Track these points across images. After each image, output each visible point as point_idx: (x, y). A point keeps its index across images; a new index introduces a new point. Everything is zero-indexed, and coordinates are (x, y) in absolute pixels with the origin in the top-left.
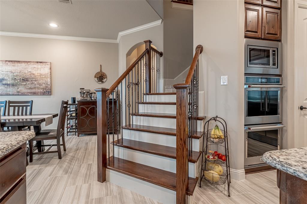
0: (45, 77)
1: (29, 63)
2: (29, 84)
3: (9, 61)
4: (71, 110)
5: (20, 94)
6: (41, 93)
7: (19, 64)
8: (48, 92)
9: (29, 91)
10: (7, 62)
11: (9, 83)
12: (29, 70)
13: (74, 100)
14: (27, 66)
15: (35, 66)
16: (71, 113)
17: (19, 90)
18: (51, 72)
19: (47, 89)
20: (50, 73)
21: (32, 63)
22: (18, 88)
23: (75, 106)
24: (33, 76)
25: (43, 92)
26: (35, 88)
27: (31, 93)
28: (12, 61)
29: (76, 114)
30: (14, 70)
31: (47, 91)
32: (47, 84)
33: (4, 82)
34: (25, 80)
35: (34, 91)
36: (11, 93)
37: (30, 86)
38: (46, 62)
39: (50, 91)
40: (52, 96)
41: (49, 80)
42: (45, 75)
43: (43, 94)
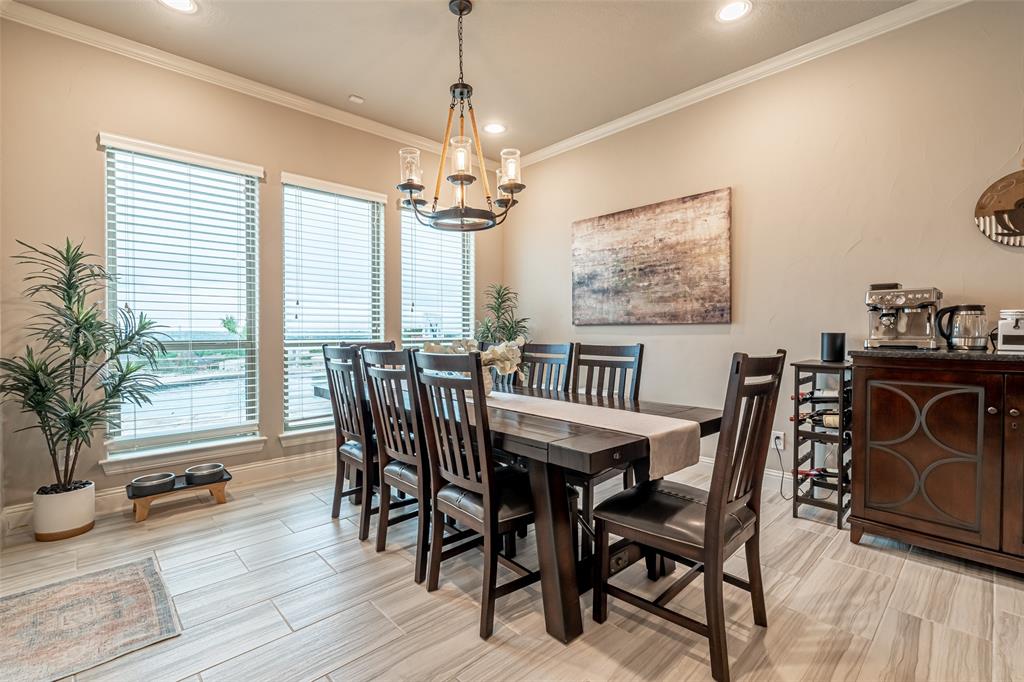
0: (709, 253)
1: (658, 210)
2: (657, 285)
3: (607, 217)
4: (817, 394)
5: (633, 319)
6: (693, 313)
7: (631, 221)
8: (720, 311)
9: (659, 308)
10: (603, 221)
11: (606, 286)
12: (658, 236)
13: (835, 345)
14: (652, 221)
15: (677, 216)
16: (819, 407)
17: (630, 307)
18: (730, 229)
19: (716, 297)
20: (726, 235)
21: (667, 208)
22: (628, 301)
23: (838, 376)
24: (669, 254)
25: (703, 310)
26: (675, 297)
27: (663, 315)
28: (613, 215)
30: (619, 243)
31: (715, 309)
32: (716, 279)
33: (597, 285)
34: (647, 271)
35: (670, 307)
36: (611, 318)
37: (660, 291)
38: (714, 192)
39: (726, 305)
40: (733, 327)
41: (723, 260)
42: (710, 242)
43: (703, 318)
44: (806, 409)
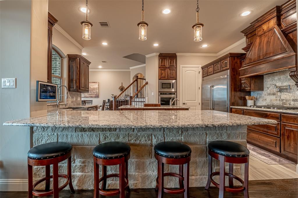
2: (89, 93)
4: (107, 105)
6: (94, 96)
8: (97, 96)
9: (89, 96)
12: (90, 86)
13: (109, 100)
15: (92, 84)
17: (85, 95)
18: (98, 87)
23: (109, 103)
24: (91, 89)
26: (92, 94)
27: (90, 97)
29: (110, 107)
32: (97, 93)
35: (91, 96)
38: (97, 82)
40: (99, 98)
41: (98, 91)
42: (96, 88)
43: (95, 97)
44: (106, 107)
